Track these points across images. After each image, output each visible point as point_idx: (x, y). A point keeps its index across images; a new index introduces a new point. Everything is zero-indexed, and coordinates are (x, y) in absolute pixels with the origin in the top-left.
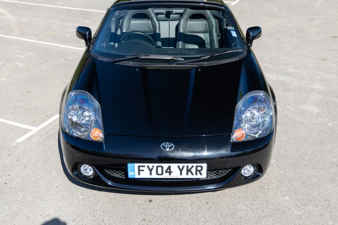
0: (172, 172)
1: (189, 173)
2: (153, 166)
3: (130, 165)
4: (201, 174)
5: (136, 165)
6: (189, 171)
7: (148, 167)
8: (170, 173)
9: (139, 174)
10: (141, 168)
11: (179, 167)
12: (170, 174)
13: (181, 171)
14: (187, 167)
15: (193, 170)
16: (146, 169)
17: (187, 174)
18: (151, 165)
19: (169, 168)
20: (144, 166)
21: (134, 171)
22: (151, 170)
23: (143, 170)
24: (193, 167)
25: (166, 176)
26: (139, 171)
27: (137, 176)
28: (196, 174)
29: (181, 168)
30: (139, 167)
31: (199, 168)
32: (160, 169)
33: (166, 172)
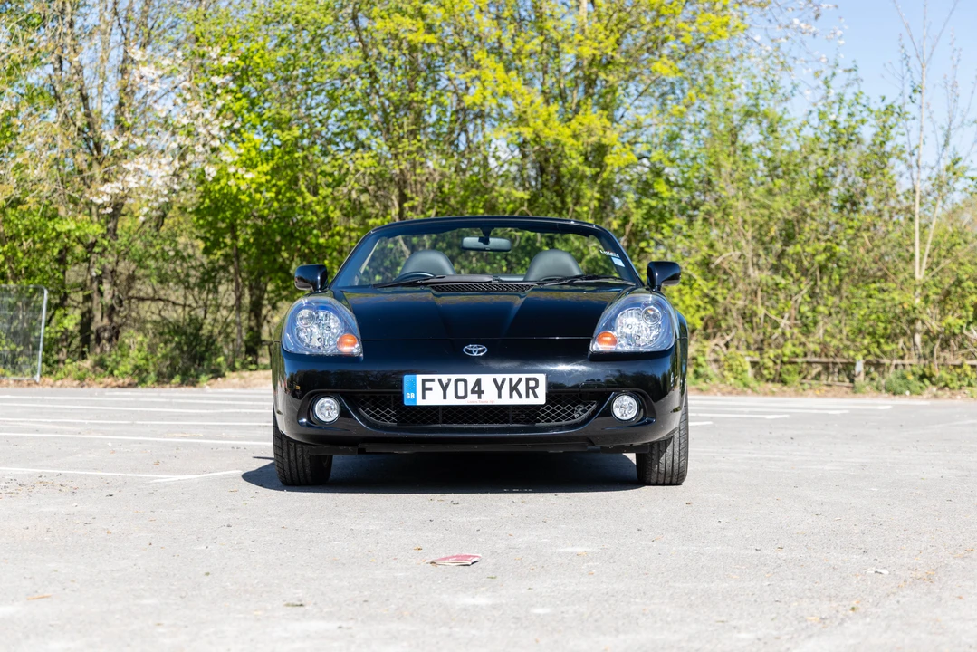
0: (483, 392)
1: (515, 393)
2: (449, 380)
3: (407, 378)
4: (536, 396)
5: (419, 378)
6: (513, 388)
7: (440, 380)
8: (480, 393)
9: (424, 398)
10: (428, 385)
11: (495, 380)
12: (479, 397)
13: (499, 388)
14: (511, 380)
15: (522, 388)
16: (436, 386)
17: (511, 397)
18: (445, 378)
19: (478, 382)
20: (433, 380)
21: (414, 391)
22: (445, 389)
23: (430, 389)
24: (520, 379)
25: (472, 400)
26: (424, 389)
27: (420, 402)
28: (528, 396)
29: (499, 383)
30: (424, 381)
31: (532, 384)
32: (461, 385)
33: (473, 392)
